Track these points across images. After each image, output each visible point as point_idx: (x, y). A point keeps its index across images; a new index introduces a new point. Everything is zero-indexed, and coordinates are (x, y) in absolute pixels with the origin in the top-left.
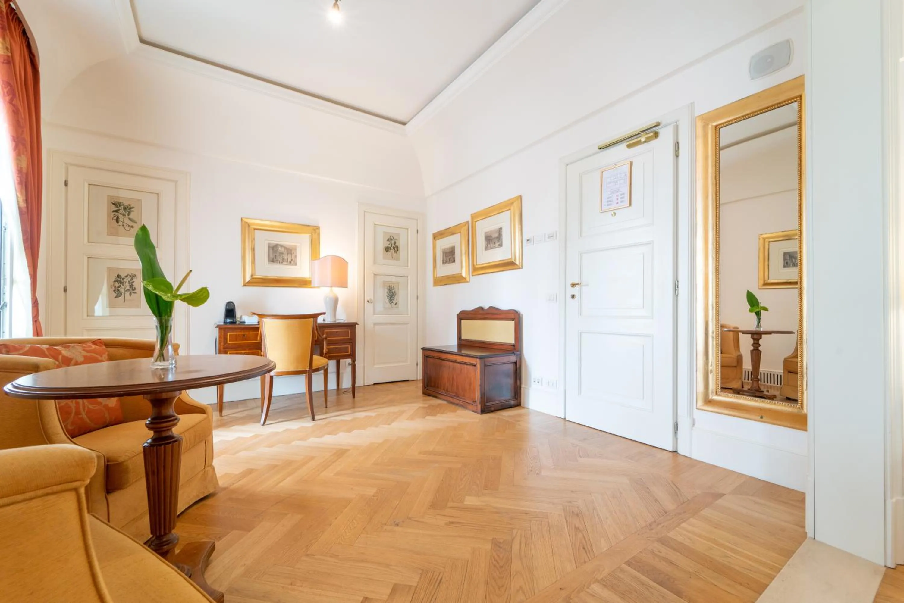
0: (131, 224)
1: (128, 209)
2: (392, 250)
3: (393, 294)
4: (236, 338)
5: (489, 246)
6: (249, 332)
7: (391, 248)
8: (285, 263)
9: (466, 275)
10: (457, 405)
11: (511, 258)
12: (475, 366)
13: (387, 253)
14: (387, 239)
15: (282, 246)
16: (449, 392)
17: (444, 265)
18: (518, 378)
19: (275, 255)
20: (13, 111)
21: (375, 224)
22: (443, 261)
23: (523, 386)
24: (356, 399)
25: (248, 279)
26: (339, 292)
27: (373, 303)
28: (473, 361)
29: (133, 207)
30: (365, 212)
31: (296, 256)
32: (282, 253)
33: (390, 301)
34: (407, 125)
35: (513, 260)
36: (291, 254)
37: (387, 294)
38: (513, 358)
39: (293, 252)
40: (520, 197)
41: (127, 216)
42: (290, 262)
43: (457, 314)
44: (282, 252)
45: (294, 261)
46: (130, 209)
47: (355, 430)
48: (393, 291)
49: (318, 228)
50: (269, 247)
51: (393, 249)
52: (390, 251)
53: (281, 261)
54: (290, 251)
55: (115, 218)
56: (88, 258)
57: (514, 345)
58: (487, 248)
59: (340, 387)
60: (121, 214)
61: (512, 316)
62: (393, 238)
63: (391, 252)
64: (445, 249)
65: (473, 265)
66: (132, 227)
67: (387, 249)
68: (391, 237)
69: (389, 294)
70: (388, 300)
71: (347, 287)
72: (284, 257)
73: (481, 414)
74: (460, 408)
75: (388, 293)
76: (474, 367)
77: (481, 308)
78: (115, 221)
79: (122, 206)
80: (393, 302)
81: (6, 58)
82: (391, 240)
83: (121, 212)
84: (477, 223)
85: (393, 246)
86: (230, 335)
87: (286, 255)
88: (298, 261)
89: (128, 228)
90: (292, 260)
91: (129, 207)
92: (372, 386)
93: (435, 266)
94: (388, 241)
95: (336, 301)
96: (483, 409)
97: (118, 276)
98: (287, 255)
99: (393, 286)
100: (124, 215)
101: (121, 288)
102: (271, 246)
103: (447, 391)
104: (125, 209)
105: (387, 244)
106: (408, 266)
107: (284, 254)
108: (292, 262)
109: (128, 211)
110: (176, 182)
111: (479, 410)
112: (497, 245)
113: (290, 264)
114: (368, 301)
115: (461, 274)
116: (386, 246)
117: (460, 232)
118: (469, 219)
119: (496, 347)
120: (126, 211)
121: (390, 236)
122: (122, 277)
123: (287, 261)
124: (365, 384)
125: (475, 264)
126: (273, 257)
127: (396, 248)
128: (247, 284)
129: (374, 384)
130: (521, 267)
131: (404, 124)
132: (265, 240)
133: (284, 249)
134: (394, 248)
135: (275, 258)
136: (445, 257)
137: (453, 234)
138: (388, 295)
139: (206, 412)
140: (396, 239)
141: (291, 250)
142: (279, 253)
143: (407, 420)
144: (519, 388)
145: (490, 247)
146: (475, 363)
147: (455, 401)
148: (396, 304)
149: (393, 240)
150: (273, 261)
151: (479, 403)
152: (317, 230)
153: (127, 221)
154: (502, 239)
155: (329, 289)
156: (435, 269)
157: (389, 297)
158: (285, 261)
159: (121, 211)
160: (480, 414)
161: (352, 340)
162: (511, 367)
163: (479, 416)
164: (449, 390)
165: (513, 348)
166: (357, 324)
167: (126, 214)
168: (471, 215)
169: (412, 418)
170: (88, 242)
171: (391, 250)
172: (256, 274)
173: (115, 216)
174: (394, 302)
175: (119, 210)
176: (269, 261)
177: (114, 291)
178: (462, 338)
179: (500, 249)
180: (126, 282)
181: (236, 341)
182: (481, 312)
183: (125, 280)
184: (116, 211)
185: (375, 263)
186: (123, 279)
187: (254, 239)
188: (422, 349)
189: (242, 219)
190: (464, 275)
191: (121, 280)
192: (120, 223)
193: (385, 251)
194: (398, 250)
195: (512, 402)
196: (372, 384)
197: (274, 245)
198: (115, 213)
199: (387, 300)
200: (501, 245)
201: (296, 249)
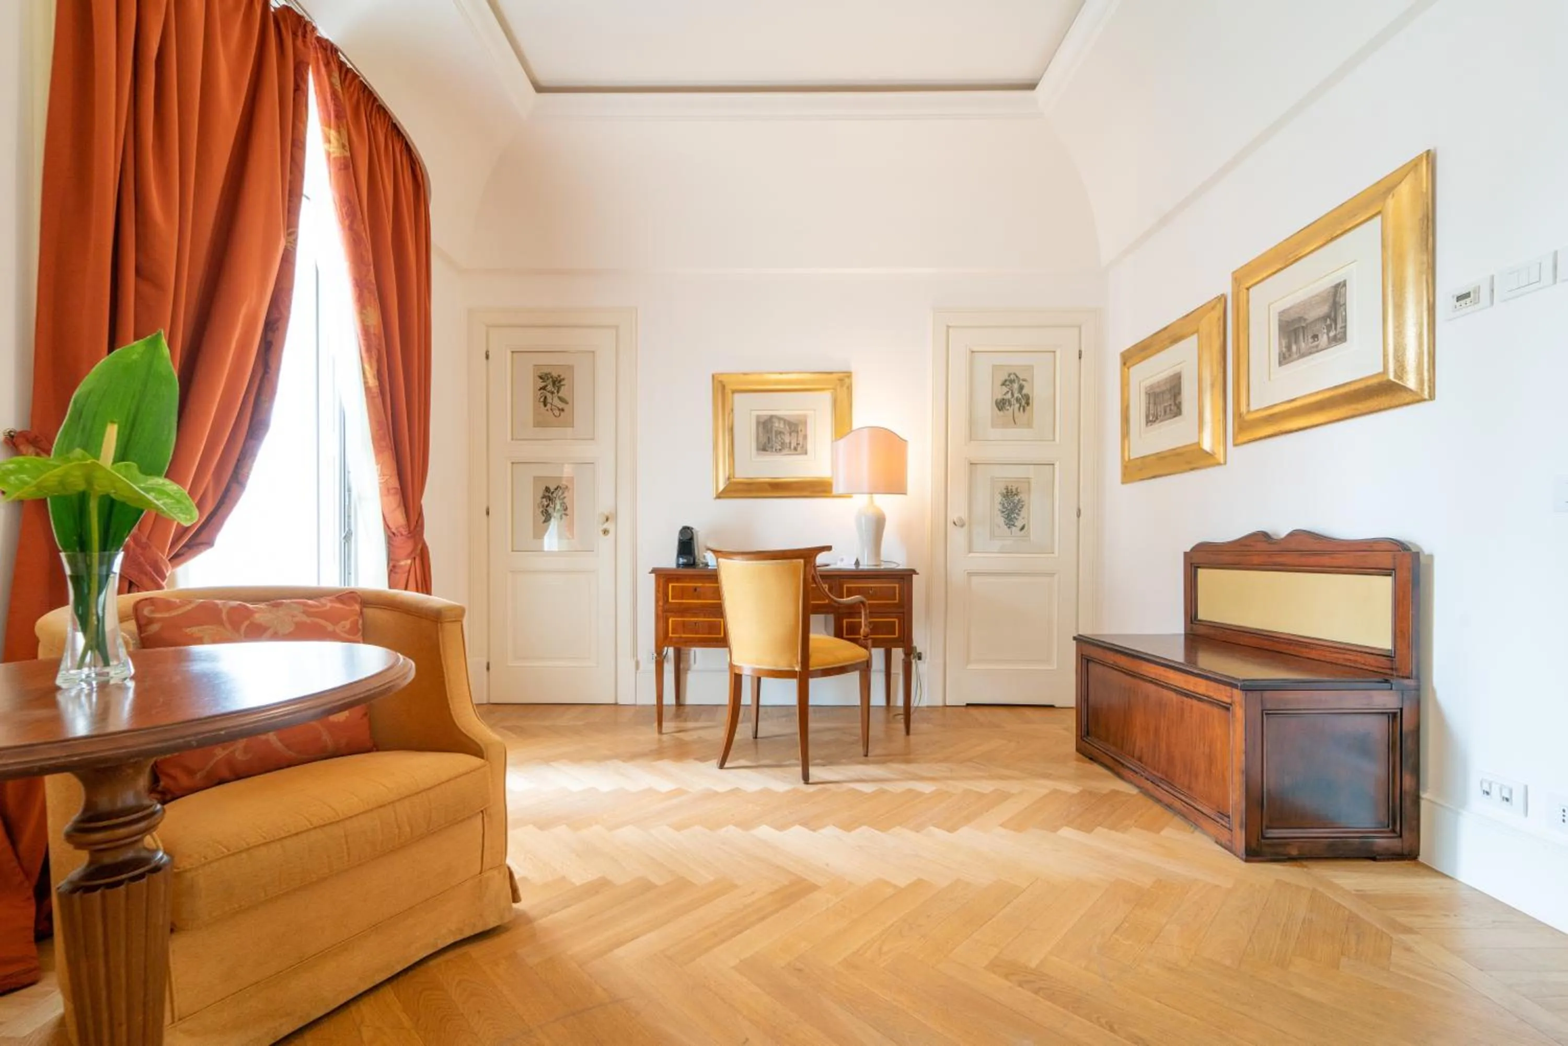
0: (561, 405)
1: (557, 382)
2: (1014, 405)
3: (1015, 506)
4: (682, 593)
5: (1294, 348)
6: (703, 583)
7: (1012, 400)
8: (786, 451)
9: (1213, 445)
10: (1169, 806)
11: (1381, 370)
12: (1228, 709)
13: (1001, 413)
14: (1000, 383)
15: (780, 419)
16: (1146, 764)
17: (1150, 428)
18: (1408, 763)
19: (769, 438)
20: (354, 240)
21: (973, 352)
22: (1147, 416)
23: (1426, 795)
24: (912, 737)
25: (721, 487)
26: (888, 504)
27: (966, 527)
28: (1222, 694)
29: (563, 379)
30: (948, 327)
31: (805, 437)
32: (780, 433)
33: (1007, 522)
34: (1038, 88)
35: (1391, 377)
36: (797, 432)
37: (1000, 507)
38: (1386, 699)
39: (799, 429)
40: (1430, 157)
41: (556, 394)
42: (795, 449)
43: (1186, 554)
44: (780, 430)
45: (803, 447)
46: (560, 382)
47: (864, 828)
48: (1016, 498)
49: (849, 375)
50: (758, 423)
51: (1015, 402)
52: (1008, 408)
53: (779, 447)
54: (796, 427)
55: (542, 399)
56: (513, 463)
57: (1388, 656)
58: (1284, 359)
59: (892, 704)
60: (549, 392)
61: (1386, 560)
62: (1017, 377)
63: (1011, 410)
64: (1151, 387)
65: (1238, 415)
66: (563, 410)
67: (1001, 405)
68: (1012, 377)
69: (1006, 505)
70: (1003, 519)
71: (905, 494)
72: (784, 441)
73: (1246, 861)
74: (1177, 820)
75: (1003, 504)
76: (1223, 712)
77: (1265, 536)
78: (542, 404)
79: (551, 379)
80: (1016, 524)
81: (342, 161)
82: (1012, 381)
83: (548, 390)
84: (1251, 290)
85: (1016, 395)
86: (673, 587)
87: (788, 434)
88: (809, 447)
89: (557, 413)
90: (798, 444)
91: (559, 379)
92: (963, 709)
93: (1125, 434)
94: (1004, 387)
95: (878, 524)
96: (1254, 845)
97: (547, 489)
98: (790, 434)
99: (1017, 489)
100: (552, 393)
101: (551, 507)
102: (762, 420)
103: (1140, 759)
104: (554, 383)
105: (1001, 392)
106: (1054, 440)
107: (783, 433)
108: (799, 449)
109: (557, 386)
110: (617, 328)
111: (1240, 844)
112: (1324, 339)
113: (796, 452)
114: (954, 523)
115: (1198, 444)
116: (1000, 397)
117: (1197, 331)
118: (1227, 288)
119: (1313, 654)
120: (555, 386)
121: (1009, 375)
122: (552, 491)
123: (790, 447)
124: (947, 704)
125: (1243, 409)
126: (765, 440)
127: (1025, 402)
128: (722, 495)
129: (968, 705)
130: (1426, 395)
131: (1031, 86)
132: (751, 410)
133: (785, 424)
134: (1018, 400)
135: (769, 443)
136: (1151, 406)
137: (1176, 340)
138: (1004, 507)
139: (485, 755)
140: (1024, 380)
141: (796, 425)
142: (776, 431)
143: (1002, 825)
144: (1407, 803)
145: (1299, 349)
146: (1228, 701)
147: (1159, 793)
148: (1022, 528)
149: (1016, 381)
150: (764, 449)
151: (1241, 827)
152: (847, 380)
153: (556, 402)
154: (1345, 320)
155: (866, 498)
156: (1126, 442)
157: (1006, 512)
158: (787, 448)
159: (550, 388)
160: (1241, 859)
161: (903, 607)
162: (1377, 728)
163: (1238, 866)
164: (1144, 759)
165: (1388, 664)
166: (913, 572)
167: (555, 391)
168: (1233, 273)
169: (1018, 824)
170: (512, 439)
171: (1010, 406)
172: (736, 476)
173: (541, 397)
174: (1019, 524)
175: (546, 386)
176: (758, 449)
177: (542, 512)
178: (1200, 617)
179: (1338, 350)
180: (555, 498)
181: (682, 599)
182: (1263, 546)
183: (554, 495)
184: (544, 388)
185: (972, 436)
186: (552, 493)
187: (732, 410)
188: (1075, 638)
189: (713, 376)
190: (1207, 445)
191: (550, 495)
192: (549, 406)
193: (996, 409)
194: (1028, 404)
195: (1382, 842)
196: (964, 704)
197: (766, 418)
198: (542, 391)
199: (1001, 520)
200: (1340, 338)
201: (805, 423)
